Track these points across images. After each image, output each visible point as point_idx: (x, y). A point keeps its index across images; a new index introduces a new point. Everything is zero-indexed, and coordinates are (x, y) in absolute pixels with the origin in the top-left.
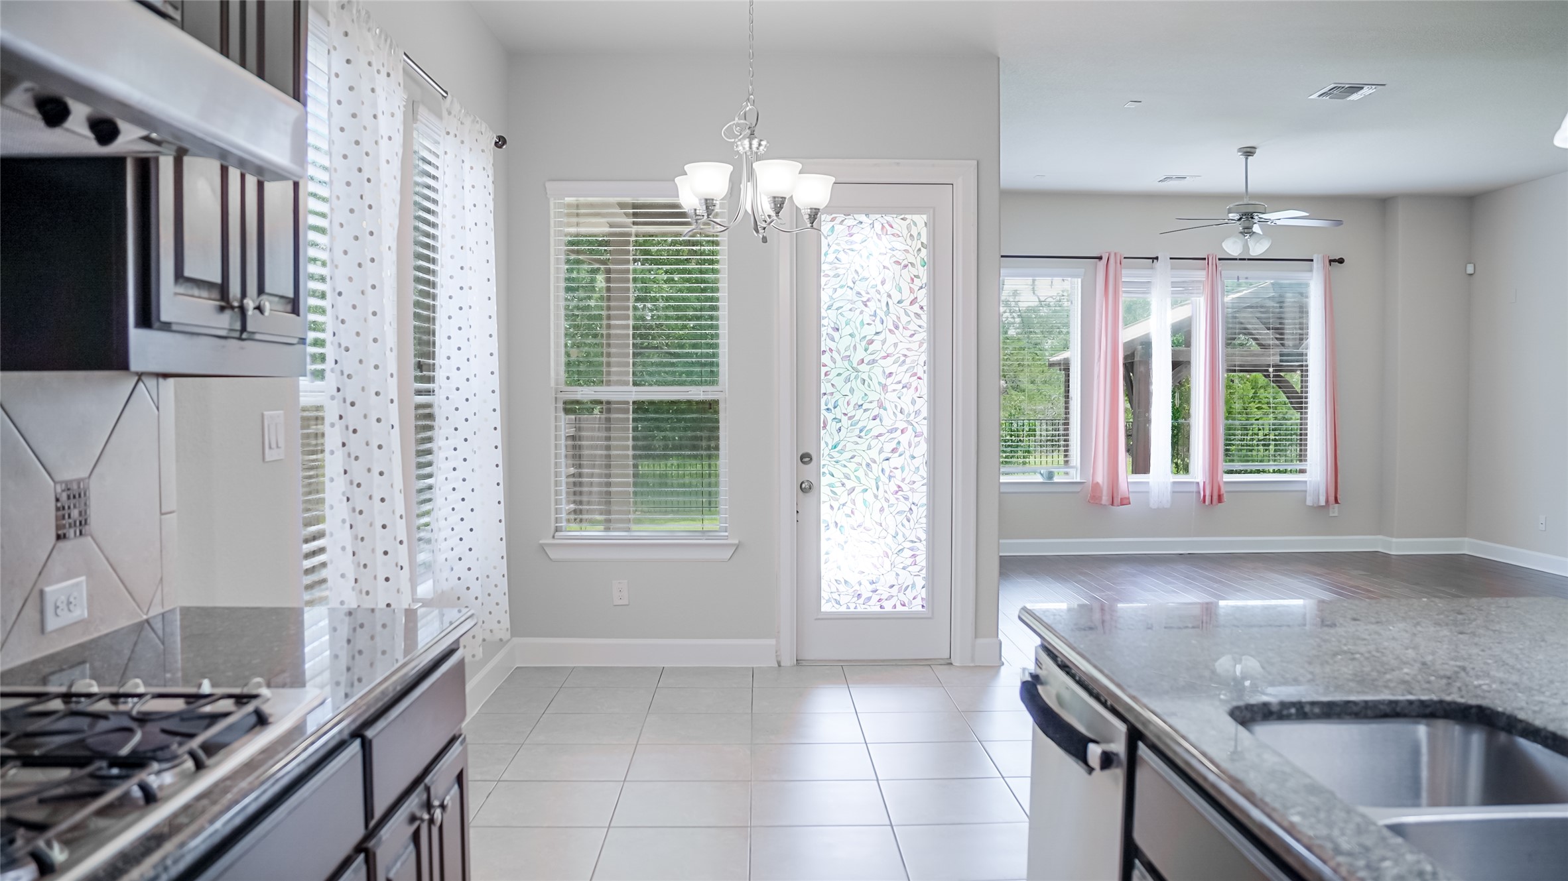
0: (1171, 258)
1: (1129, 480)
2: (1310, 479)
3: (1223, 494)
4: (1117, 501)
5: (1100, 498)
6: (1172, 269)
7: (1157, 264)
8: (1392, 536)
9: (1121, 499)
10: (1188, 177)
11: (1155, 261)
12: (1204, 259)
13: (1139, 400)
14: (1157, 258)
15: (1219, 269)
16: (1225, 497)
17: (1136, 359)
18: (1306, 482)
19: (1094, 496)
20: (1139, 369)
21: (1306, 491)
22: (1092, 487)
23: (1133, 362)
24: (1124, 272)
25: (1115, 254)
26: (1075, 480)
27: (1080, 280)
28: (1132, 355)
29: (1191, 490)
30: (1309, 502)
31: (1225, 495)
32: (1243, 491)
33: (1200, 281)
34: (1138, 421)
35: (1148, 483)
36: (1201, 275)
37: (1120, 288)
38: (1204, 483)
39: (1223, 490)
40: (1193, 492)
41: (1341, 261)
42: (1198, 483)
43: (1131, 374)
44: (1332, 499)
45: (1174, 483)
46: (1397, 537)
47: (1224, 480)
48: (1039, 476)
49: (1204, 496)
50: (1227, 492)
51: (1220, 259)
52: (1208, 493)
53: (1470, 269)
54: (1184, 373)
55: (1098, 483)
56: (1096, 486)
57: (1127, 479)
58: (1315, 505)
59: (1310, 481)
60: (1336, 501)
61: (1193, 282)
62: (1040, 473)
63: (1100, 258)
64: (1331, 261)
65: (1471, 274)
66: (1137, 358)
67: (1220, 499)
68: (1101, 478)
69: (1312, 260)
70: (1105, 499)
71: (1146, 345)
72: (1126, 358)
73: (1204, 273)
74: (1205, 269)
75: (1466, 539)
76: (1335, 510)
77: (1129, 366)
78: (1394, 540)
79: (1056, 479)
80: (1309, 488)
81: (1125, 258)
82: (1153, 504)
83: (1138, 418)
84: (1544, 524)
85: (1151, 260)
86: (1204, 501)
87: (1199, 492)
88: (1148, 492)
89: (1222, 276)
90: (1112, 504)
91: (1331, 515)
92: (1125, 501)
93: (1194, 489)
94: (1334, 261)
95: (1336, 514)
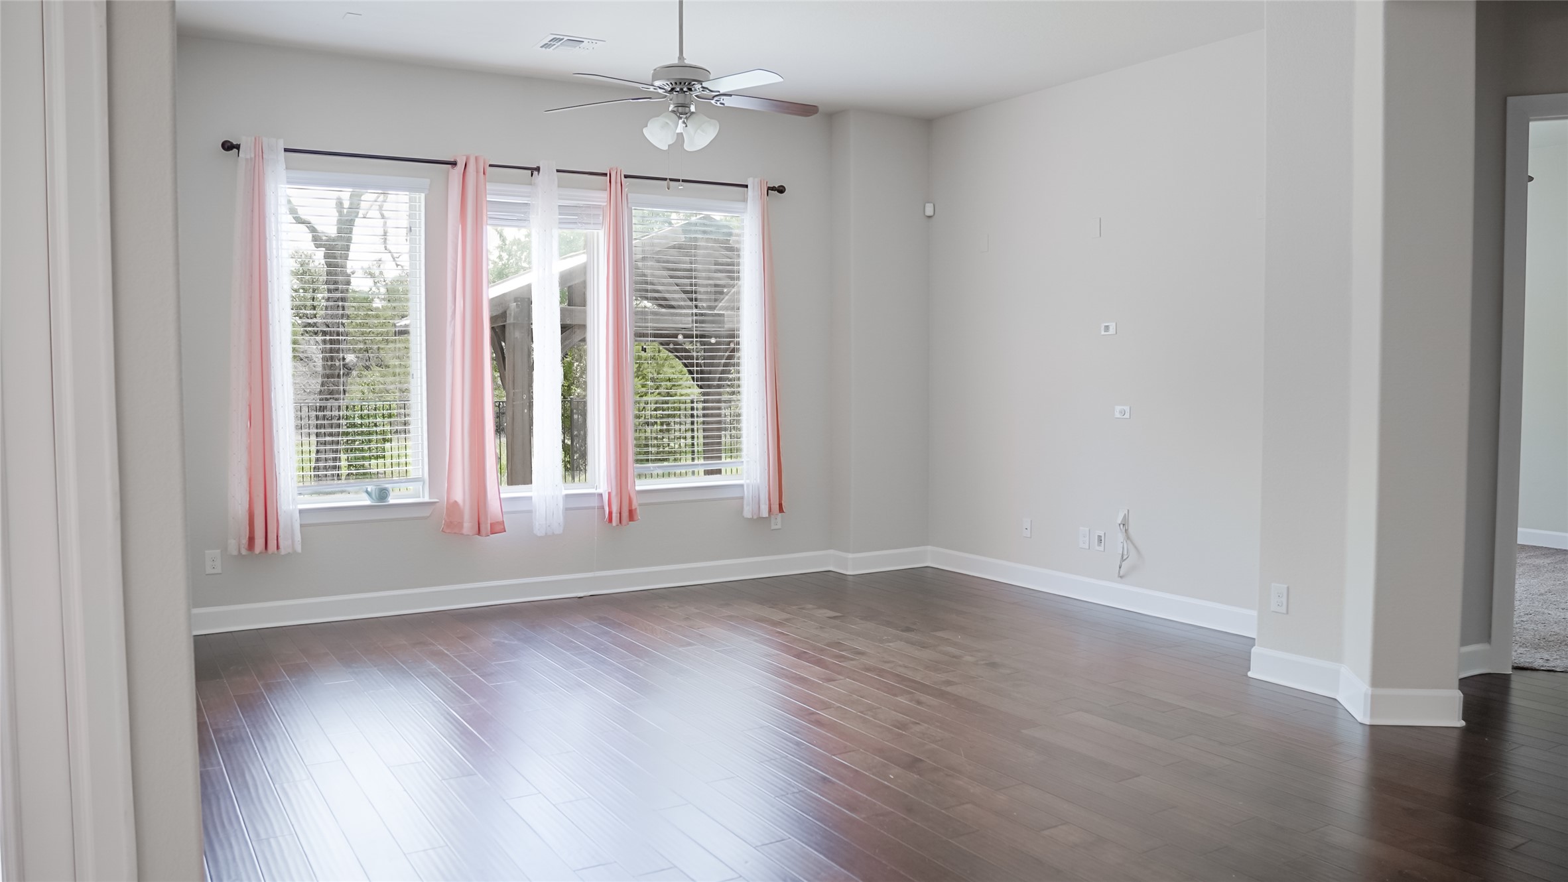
0: (558, 171)
1: (503, 496)
2: (748, 481)
3: (636, 509)
4: (486, 527)
5: (461, 525)
6: (559, 187)
7: (539, 178)
8: (847, 551)
9: (491, 524)
10: (586, 41)
11: (535, 173)
12: (605, 175)
13: (514, 377)
14: (538, 169)
15: (625, 190)
16: (639, 514)
17: (508, 322)
18: (742, 486)
19: (451, 522)
20: (514, 335)
21: (742, 498)
22: (447, 509)
23: (504, 326)
24: (489, 186)
25: (477, 158)
26: (421, 500)
27: (423, 196)
28: (504, 315)
29: (592, 505)
30: (747, 513)
31: (638, 511)
32: (665, 501)
33: (598, 207)
34: (513, 405)
35: (530, 498)
36: (599, 198)
37: (485, 211)
38: (609, 494)
39: (635, 505)
40: (594, 508)
41: (781, 190)
42: (601, 495)
43: (503, 344)
44: (776, 507)
45: (567, 496)
46: (854, 552)
47: (638, 488)
48: (365, 495)
49: (610, 513)
50: (640, 505)
51: (626, 177)
52: (615, 509)
53: (929, 210)
54: (576, 338)
55: (456, 502)
56: (453, 507)
57: (500, 493)
58: (755, 517)
59: (748, 485)
60: (781, 510)
61: (589, 207)
62: (367, 492)
63: (454, 164)
64: (769, 189)
65: (930, 217)
66: (510, 320)
67: (632, 515)
68: (460, 494)
69: (746, 186)
70: (468, 526)
71: (524, 301)
72: (493, 319)
73: (605, 195)
74: (606, 190)
75: (929, 548)
76: (778, 521)
77: (499, 332)
78: (851, 556)
79: (392, 500)
80: (747, 493)
81: (490, 166)
82: (539, 528)
83: (513, 401)
84: (1029, 529)
85: (530, 172)
86: (610, 520)
87: (603, 508)
88: (530, 512)
89: (629, 201)
90: (479, 533)
91: (773, 527)
92: (497, 528)
93: (595, 503)
94: (773, 189)
95: (779, 526)
